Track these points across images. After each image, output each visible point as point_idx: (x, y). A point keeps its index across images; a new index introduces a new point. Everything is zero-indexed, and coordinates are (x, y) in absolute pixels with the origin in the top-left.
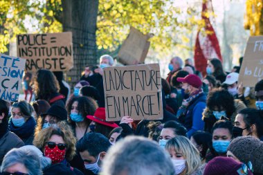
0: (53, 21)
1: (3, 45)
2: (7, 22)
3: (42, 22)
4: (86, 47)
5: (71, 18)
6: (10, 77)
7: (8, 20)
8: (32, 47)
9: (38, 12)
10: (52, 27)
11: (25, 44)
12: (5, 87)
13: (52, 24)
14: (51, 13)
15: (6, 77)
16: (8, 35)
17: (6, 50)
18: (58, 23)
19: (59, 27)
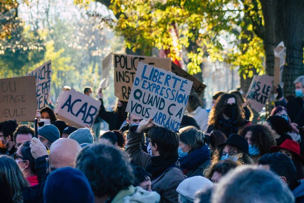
0: (252, 37)
1: (196, 64)
2: (199, 39)
3: (240, 38)
4: (292, 66)
5: (274, 33)
6: (176, 103)
7: (200, 36)
8: (130, 71)
9: (234, 26)
10: (251, 43)
11: (123, 67)
12: (171, 114)
13: (251, 40)
14: (250, 28)
15: (173, 102)
16: (202, 54)
17: (199, 70)
18: (259, 39)
19: (260, 44)
